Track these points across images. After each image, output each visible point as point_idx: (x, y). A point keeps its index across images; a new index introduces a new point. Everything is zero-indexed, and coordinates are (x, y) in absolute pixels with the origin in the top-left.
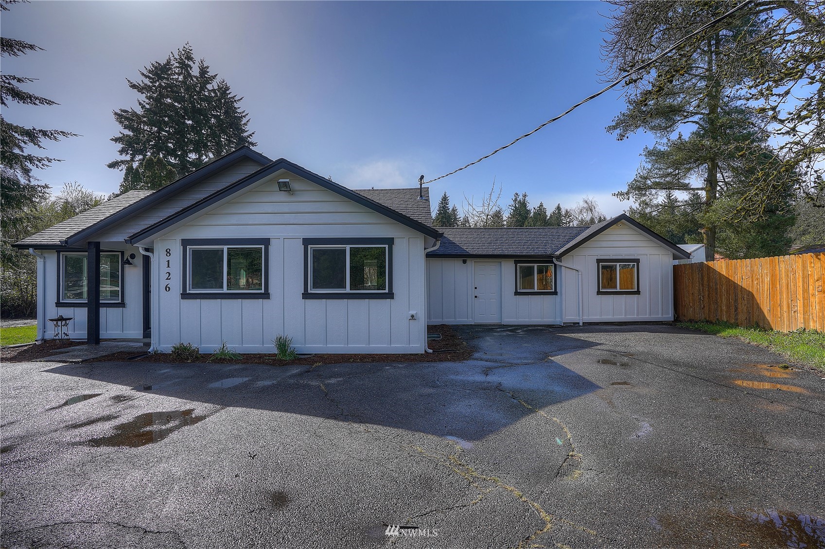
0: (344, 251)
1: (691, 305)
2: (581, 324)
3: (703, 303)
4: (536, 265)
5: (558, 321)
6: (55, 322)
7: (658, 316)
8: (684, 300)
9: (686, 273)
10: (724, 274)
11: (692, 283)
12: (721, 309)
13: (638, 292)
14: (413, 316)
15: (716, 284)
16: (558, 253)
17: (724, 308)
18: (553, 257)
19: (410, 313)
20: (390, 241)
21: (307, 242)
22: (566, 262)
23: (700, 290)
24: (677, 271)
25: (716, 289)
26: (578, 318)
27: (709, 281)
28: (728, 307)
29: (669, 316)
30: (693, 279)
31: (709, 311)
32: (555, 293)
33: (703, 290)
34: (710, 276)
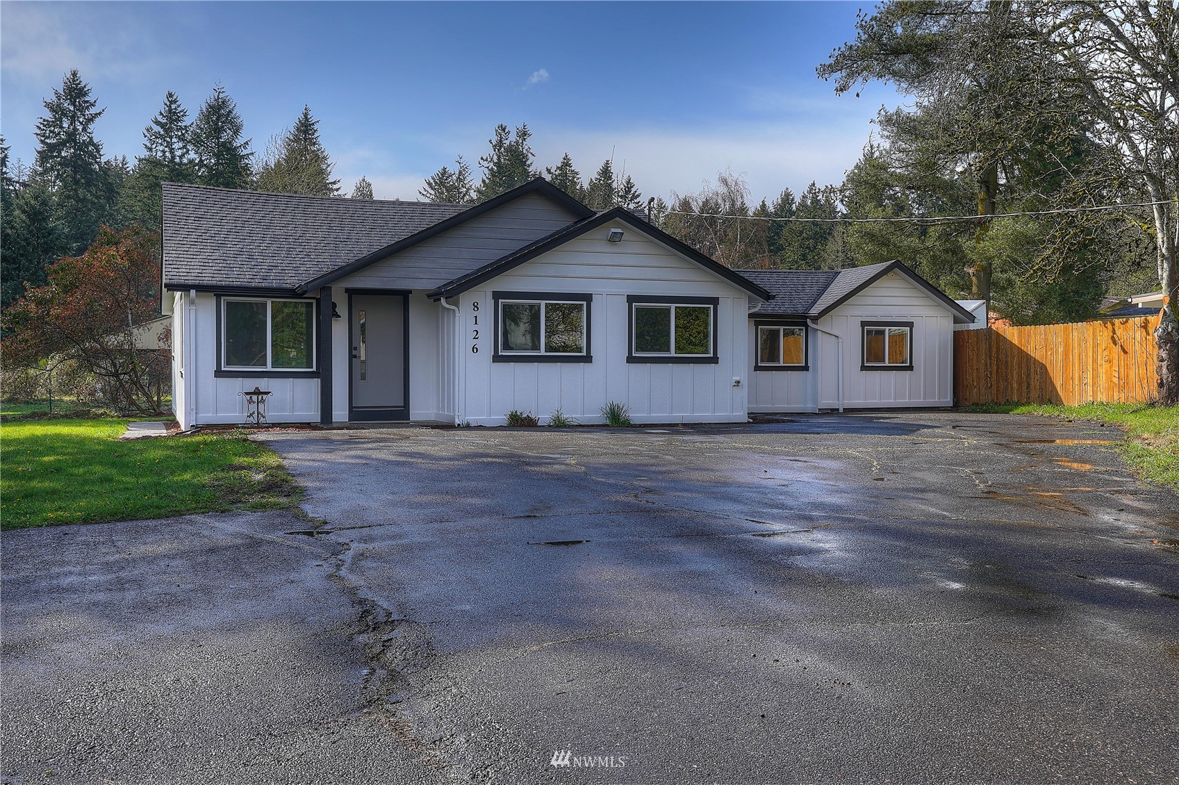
0: (669, 310)
1: (975, 384)
2: (841, 411)
3: (990, 381)
4: (782, 328)
5: (809, 407)
6: (248, 397)
7: (934, 401)
8: (966, 378)
9: (970, 341)
10: (1016, 343)
11: (977, 355)
12: (1012, 388)
13: (910, 368)
14: (739, 382)
15: (1007, 356)
16: (814, 311)
17: (1015, 385)
18: (807, 317)
19: (734, 378)
20: (715, 301)
21: (631, 299)
22: (822, 325)
23: (986, 364)
24: (959, 339)
25: (1007, 362)
26: (837, 402)
27: (997, 352)
28: (1020, 385)
29: (948, 400)
30: (978, 350)
31: (998, 390)
32: (806, 368)
33: (990, 364)
34: (999, 345)
